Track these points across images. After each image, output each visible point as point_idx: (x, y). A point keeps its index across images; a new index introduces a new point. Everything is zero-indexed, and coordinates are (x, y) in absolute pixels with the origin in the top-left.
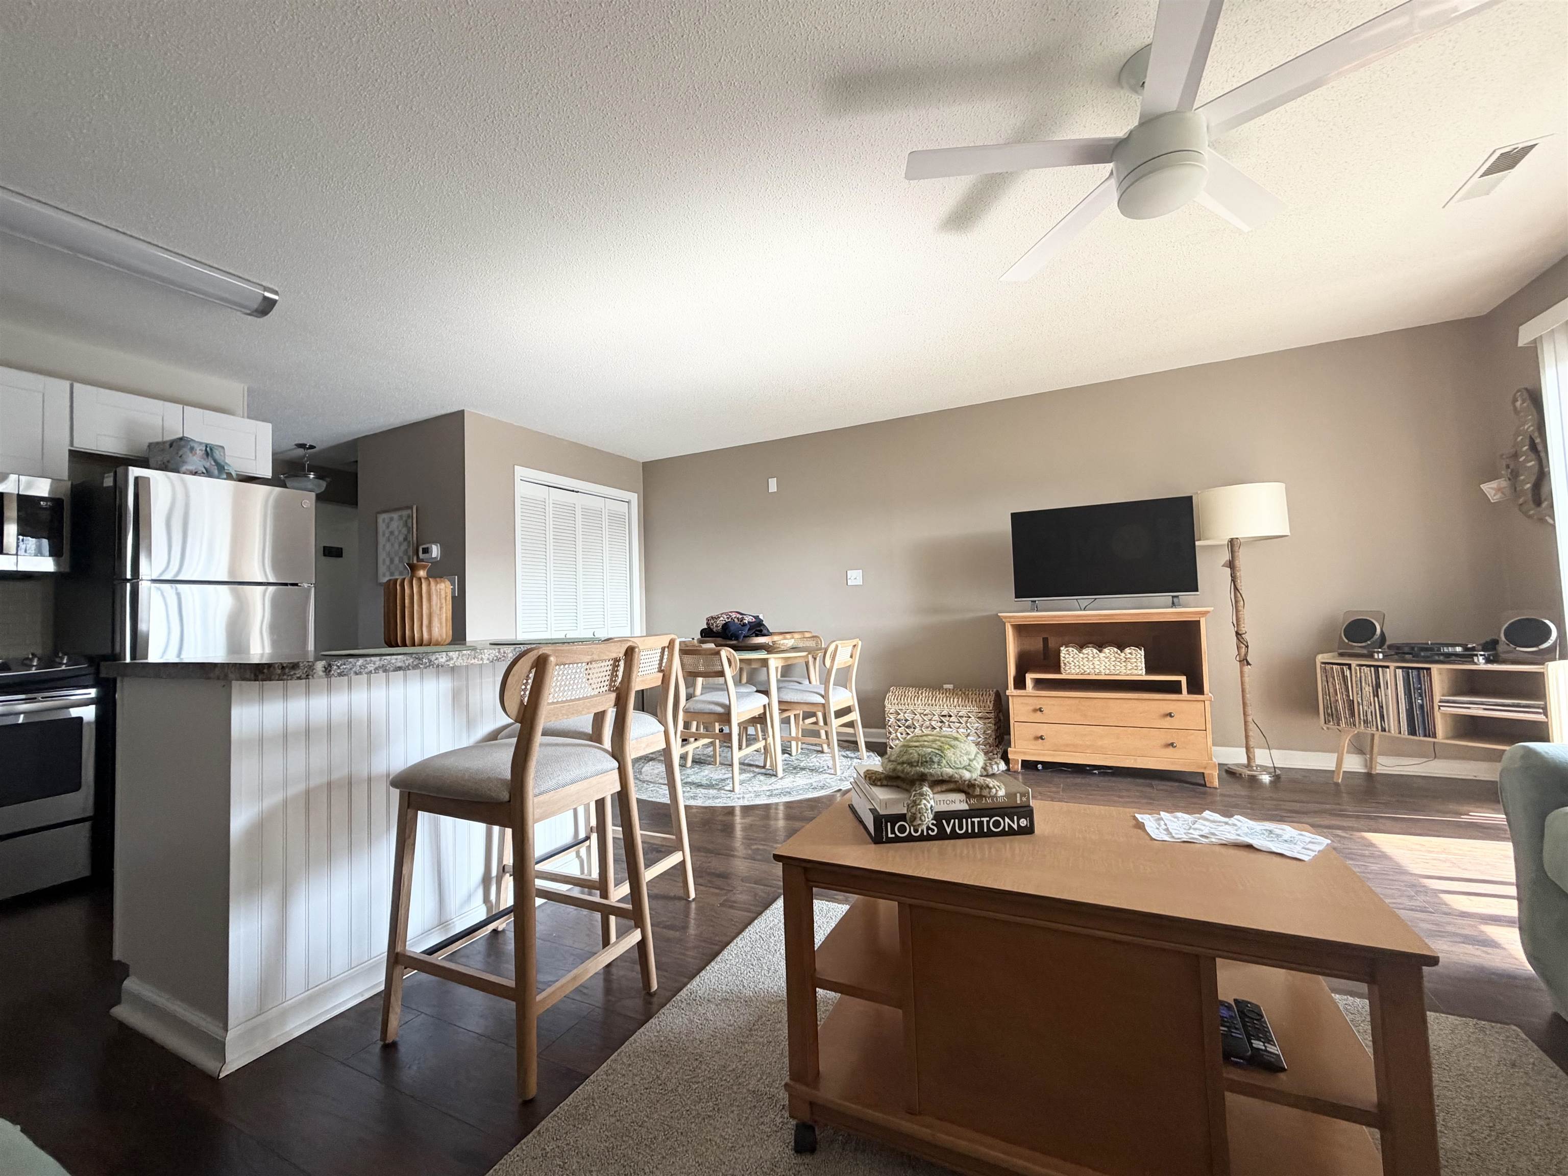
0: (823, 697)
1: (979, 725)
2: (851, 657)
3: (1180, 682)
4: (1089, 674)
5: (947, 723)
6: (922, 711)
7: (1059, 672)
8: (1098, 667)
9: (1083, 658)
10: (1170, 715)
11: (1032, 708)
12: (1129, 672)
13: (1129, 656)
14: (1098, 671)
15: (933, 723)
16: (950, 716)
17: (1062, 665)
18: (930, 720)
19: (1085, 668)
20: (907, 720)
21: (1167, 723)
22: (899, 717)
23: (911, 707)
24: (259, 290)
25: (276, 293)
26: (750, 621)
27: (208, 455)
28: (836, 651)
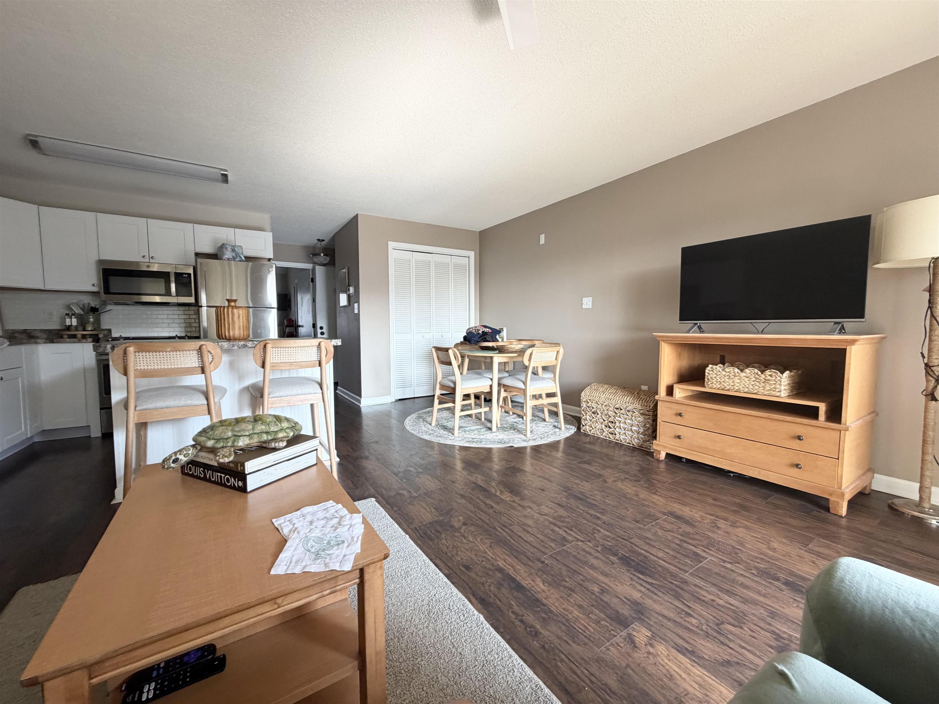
0: (524, 383)
1: (641, 419)
2: (556, 359)
3: (817, 408)
4: (728, 390)
5: (619, 415)
6: (603, 403)
7: (704, 386)
8: (738, 385)
9: (724, 376)
10: (799, 438)
11: (674, 412)
12: (766, 393)
13: (769, 378)
14: (737, 388)
15: (610, 413)
16: (621, 409)
17: (706, 379)
18: (607, 410)
19: (725, 385)
20: (593, 408)
21: (796, 444)
22: (588, 405)
23: (597, 399)
24: (218, 171)
25: (226, 171)
26: (483, 332)
27: (233, 250)
28: (531, 354)
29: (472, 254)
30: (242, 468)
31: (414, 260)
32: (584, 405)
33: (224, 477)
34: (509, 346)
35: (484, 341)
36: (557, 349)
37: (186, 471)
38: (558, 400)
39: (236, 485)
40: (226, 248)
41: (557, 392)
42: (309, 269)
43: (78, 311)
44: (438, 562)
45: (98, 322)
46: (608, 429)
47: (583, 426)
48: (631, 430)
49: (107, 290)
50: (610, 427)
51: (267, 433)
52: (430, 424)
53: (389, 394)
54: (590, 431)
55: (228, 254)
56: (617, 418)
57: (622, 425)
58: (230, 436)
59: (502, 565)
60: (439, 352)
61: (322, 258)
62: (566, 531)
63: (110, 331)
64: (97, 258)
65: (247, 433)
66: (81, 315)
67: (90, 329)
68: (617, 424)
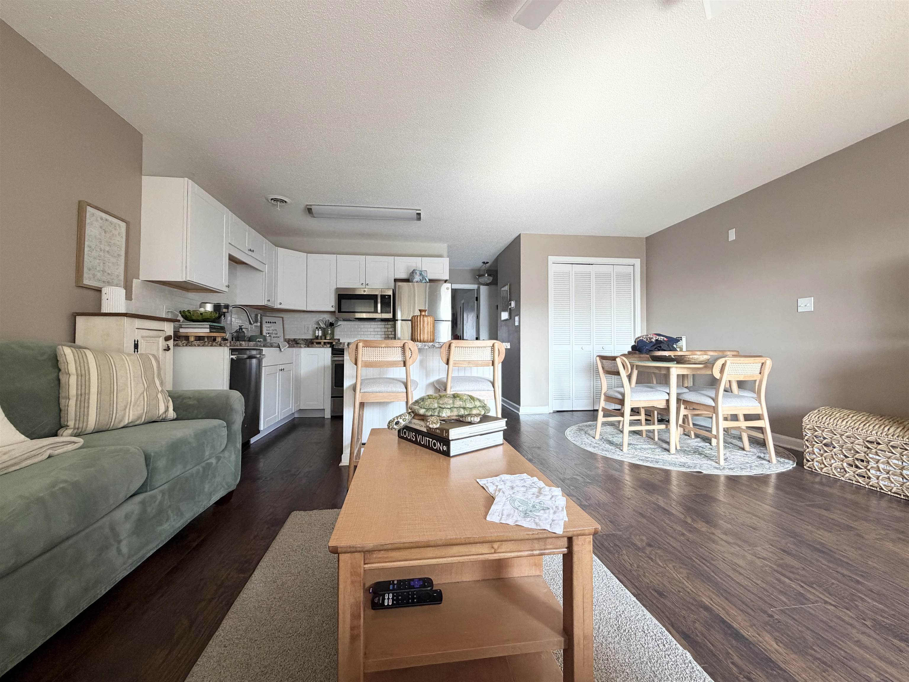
0: (713, 400)
2: (760, 373)
5: (874, 450)
6: (843, 433)
15: (857, 447)
16: (879, 444)
18: (852, 443)
20: (825, 438)
22: (816, 433)
23: (831, 427)
24: (415, 211)
25: (420, 210)
26: (656, 340)
27: (421, 274)
28: (724, 365)
29: (637, 262)
30: (446, 434)
31: (573, 273)
32: (809, 434)
33: (432, 441)
34: (691, 357)
35: (659, 350)
36: (762, 360)
37: (402, 435)
38: (765, 423)
39: (441, 449)
40: (416, 273)
41: (763, 415)
42: (474, 289)
43: (323, 326)
44: (621, 577)
45: (333, 334)
46: (854, 469)
47: (808, 461)
48: (901, 474)
49: (340, 311)
50: (857, 467)
51: (464, 408)
52: (594, 438)
53: (548, 404)
54: (821, 469)
55: (417, 278)
56: (871, 455)
57: (881, 466)
58: (436, 407)
59: (707, 603)
60: (604, 361)
61: (487, 279)
62: (802, 587)
63: (339, 340)
64: (335, 287)
65: (449, 407)
66: (324, 328)
67: (328, 338)
68: (872, 464)
